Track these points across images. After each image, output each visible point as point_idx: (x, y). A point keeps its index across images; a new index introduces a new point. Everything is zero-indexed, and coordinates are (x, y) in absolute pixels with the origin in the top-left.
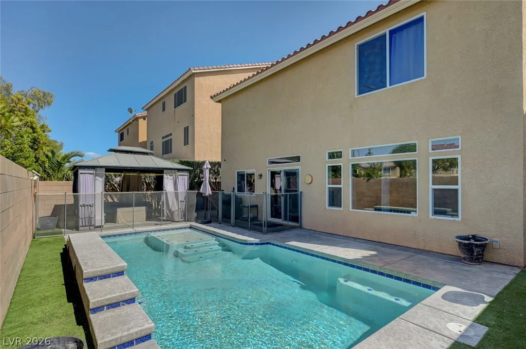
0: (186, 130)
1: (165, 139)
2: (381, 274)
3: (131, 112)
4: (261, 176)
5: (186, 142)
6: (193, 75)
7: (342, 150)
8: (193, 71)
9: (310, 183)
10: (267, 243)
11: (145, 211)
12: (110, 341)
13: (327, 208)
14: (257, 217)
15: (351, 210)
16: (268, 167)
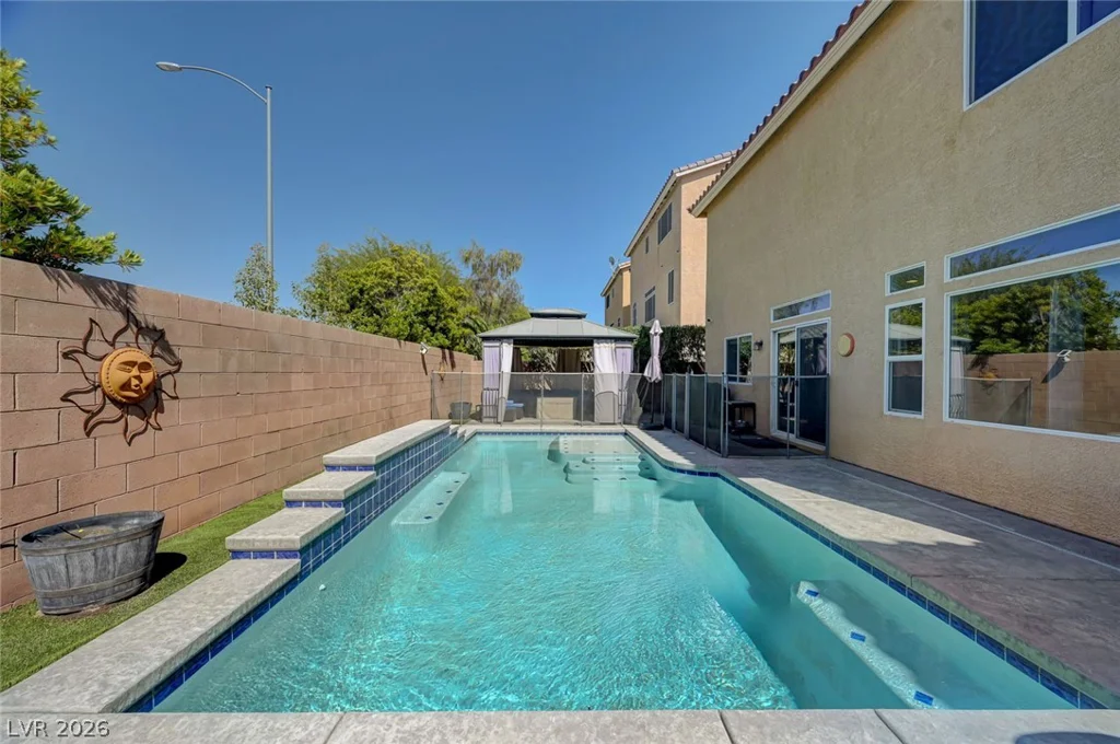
0: (671, 275)
1: (649, 297)
2: (917, 598)
3: (613, 263)
4: (760, 344)
5: (671, 299)
6: (678, 183)
7: (924, 264)
8: (678, 175)
9: (848, 355)
10: (715, 475)
11: (572, 405)
12: (243, 541)
13: (886, 412)
14: (755, 427)
15: (946, 418)
16: (774, 325)
